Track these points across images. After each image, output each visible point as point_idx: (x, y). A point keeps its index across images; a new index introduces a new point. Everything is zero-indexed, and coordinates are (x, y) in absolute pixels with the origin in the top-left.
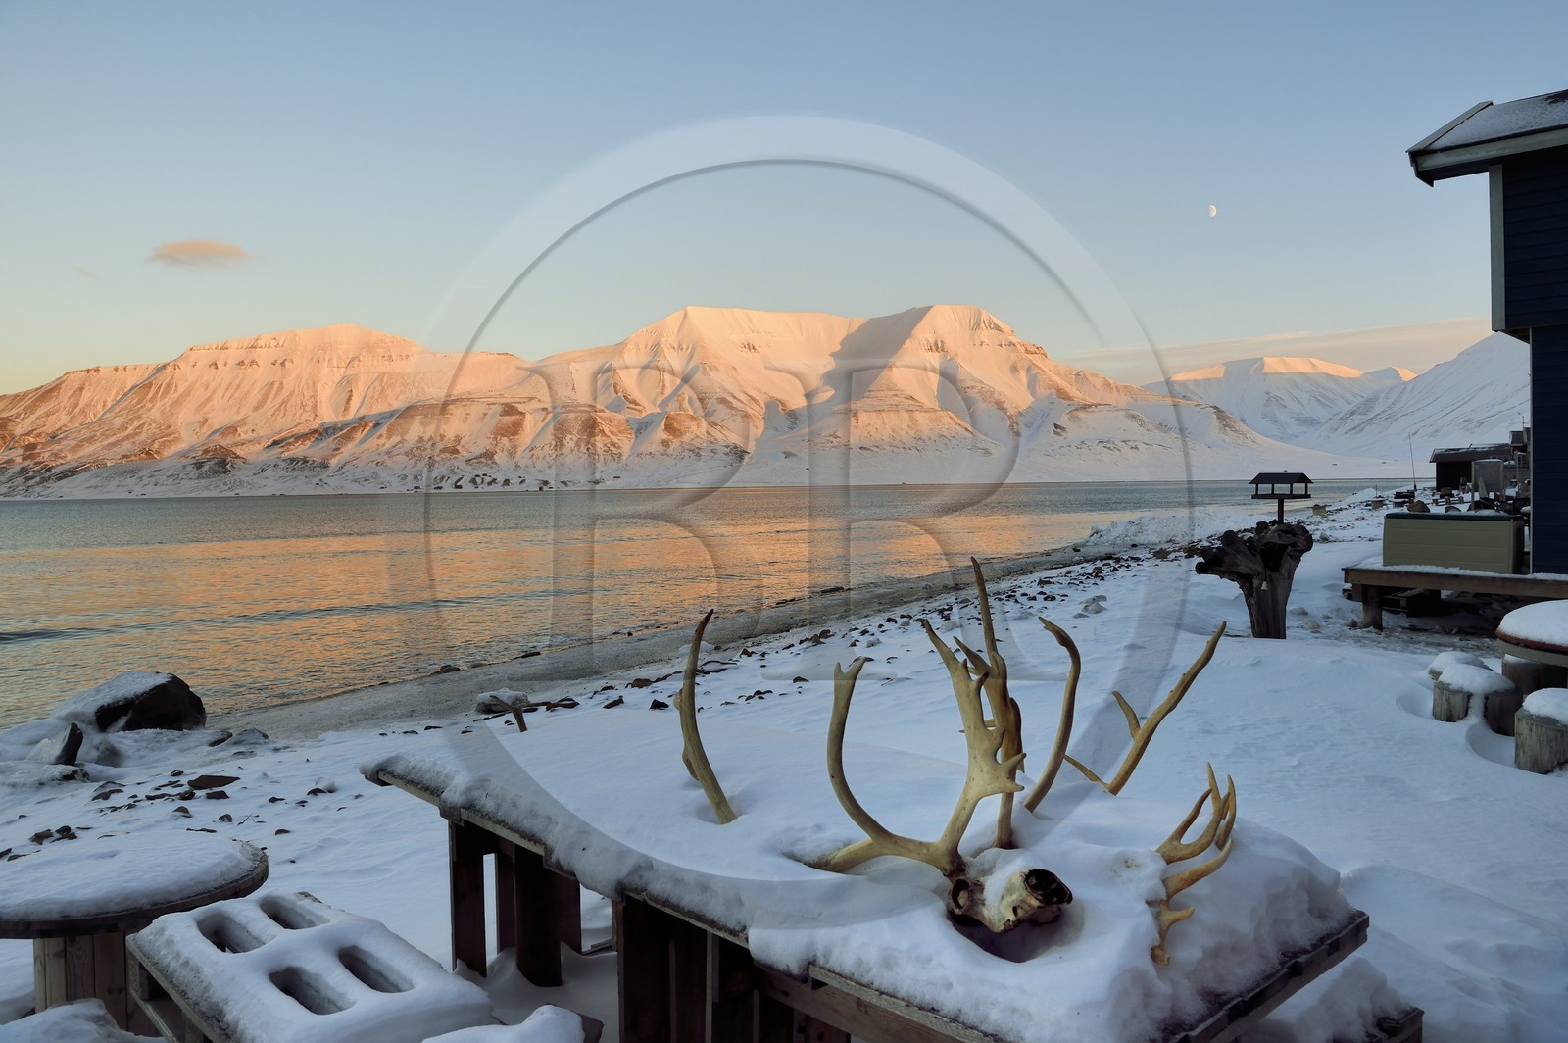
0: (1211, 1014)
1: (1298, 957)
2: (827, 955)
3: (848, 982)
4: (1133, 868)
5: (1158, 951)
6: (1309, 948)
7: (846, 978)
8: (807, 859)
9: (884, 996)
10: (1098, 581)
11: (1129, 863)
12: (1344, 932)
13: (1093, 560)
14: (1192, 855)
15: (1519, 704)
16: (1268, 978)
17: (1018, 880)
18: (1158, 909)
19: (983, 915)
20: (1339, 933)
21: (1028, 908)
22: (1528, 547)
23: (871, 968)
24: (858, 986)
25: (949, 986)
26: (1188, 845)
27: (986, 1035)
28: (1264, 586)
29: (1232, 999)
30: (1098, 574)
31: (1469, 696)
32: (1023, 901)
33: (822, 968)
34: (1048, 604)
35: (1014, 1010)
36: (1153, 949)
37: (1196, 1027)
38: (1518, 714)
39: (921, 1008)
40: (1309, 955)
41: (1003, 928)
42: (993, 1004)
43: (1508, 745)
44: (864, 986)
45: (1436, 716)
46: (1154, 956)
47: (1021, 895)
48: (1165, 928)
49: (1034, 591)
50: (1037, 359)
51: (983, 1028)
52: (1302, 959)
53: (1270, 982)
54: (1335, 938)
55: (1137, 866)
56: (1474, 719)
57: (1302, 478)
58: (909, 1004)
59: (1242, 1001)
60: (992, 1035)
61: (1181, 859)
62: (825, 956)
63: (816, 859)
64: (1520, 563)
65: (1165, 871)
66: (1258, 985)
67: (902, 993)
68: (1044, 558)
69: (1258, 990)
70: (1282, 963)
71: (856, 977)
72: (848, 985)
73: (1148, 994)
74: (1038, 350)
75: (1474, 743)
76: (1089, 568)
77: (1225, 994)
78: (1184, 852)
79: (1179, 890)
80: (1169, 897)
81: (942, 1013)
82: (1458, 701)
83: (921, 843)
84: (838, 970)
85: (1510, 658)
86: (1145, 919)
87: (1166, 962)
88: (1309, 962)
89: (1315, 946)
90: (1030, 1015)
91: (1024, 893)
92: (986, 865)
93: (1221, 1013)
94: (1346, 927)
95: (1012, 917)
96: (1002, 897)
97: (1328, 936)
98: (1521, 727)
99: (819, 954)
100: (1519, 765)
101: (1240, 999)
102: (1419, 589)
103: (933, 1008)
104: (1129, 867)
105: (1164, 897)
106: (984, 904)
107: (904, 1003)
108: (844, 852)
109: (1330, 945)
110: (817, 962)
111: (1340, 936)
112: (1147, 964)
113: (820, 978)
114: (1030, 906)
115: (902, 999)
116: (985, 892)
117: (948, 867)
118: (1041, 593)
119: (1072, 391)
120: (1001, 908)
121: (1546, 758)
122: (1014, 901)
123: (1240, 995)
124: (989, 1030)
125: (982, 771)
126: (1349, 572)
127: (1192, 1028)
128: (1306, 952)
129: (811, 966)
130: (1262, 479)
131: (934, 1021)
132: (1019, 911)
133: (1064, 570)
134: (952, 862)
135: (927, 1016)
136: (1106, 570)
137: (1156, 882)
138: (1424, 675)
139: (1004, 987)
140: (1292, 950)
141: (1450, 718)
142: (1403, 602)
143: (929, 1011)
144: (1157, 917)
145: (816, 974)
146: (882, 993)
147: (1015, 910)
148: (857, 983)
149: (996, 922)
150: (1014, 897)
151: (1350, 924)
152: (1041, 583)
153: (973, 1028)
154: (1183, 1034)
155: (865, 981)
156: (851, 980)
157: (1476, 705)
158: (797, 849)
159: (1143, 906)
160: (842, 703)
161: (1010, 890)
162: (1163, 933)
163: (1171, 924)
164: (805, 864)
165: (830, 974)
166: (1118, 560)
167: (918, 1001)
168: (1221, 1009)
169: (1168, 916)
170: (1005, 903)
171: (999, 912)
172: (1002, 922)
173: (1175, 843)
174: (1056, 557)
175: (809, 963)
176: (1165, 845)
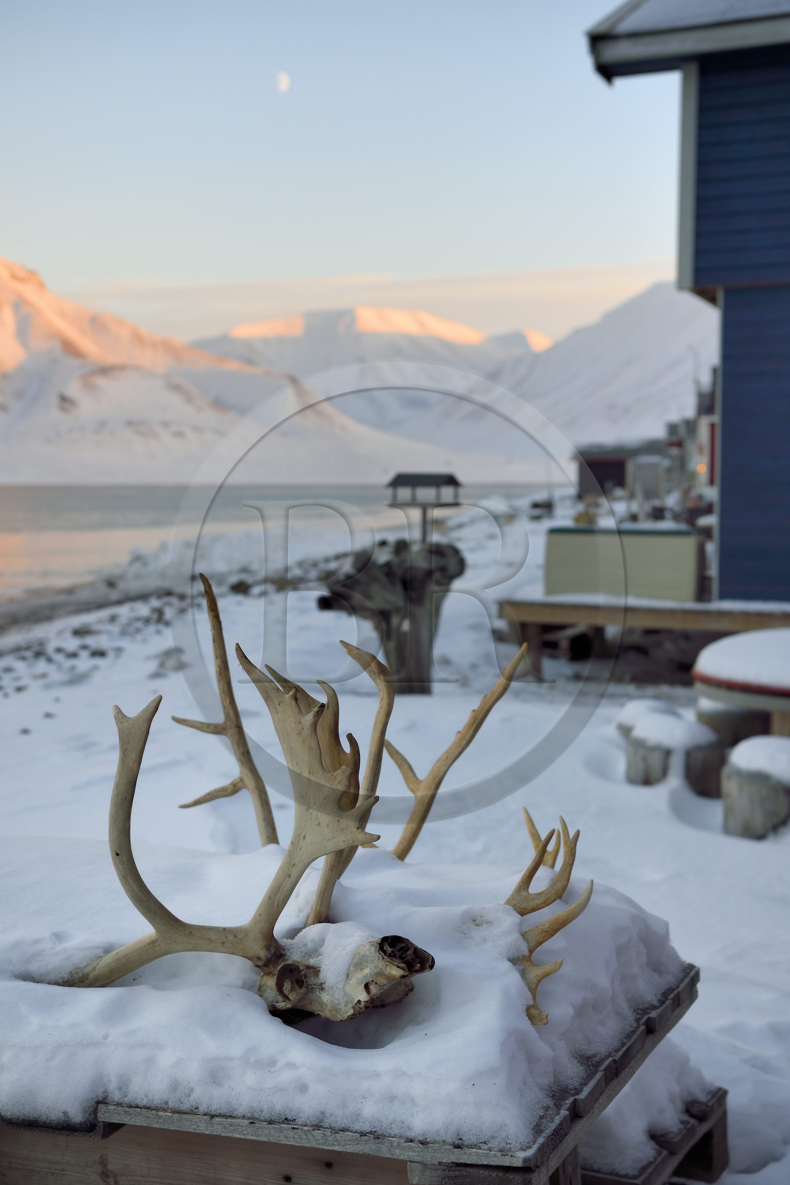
0: (590, 1077)
1: (649, 1013)
2: (123, 1086)
3: (161, 1113)
4: (485, 925)
5: (534, 1011)
6: (656, 1003)
7: (157, 1109)
8: (52, 977)
9: (217, 1119)
10: (161, 627)
11: (478, 922)
12: (682, 986)
13: (143, 597)
14: (546, 904)
15: (723, 760)
16: (629, 1036)
17: (372, 952)
18: (522, 967)
19: (322, 1004)
20: (678, 986)
21: (385, 982)
22: (713, 571)
23: (192, 1090)
24: (176, 1116)
25: (303, 1088)
26: (540, 894)
27: (363, 1134)
28: (406, 626)
29: (603, 1060)
30: (159, 617)
31: (667, 753)
32: (380, 974)
33: (119, 1104)
34: (98, 661)
35: (392, 1099)
36: (528, 1009)
37: (581, 1090)
38: (726, 771)
39: (270, 1122)
40: (659, 1011)
41: (351, 1012)
42: (364, 1097)
43: (714, 810)
44: (185, 1113)
45: (632, 780)
46: (531, 1017)
47: (376, 967)
48: (534, 986)
49: (72, 643)
50: (29, 291)
51: (357, 1127)
52: (654, 1014)
53: (633, 1039)
54: (676, 992)
55: (489, 923)
56: (675, 781)
57: (451, 481)
58: (253, 1121)
59: (614, 1061)
60: (371, 1132)
61: (533, 910)
62: (120, 1089)
63: (66, 976)
64: (702, 591)
65: (521, 924)
66: (623, 1045)
67: (241, 1111)
68: (64, 598)
69: (625, 1048)
70: (638, 1020)
71: (171, 1104)
72: (160, 1117)
73: (531, 1059)
74: (31, 277)
75: (678, 810)
76: (143, 609)
77: (595, 1055)
78: (537, 902)
79: (540, 944)
80: (531, 952)
81: (299, 1121)
82: (655, 760)
83: (225, 929)
84: (144, 1102)
85: (706, 704)
86: (513, 978)
87: (545, 1021)
88: (661, 1016)
89: (662, 1002)
90: (413, 1100)
91: (381, 964)
92: (310, 945)
93: (599, 1075)
94: (682, 980)
95: (363, 997)
96: (348, 976)
97: (671, 990)
98: (730, 785)
99: (112, 1087)
100: (727, 830)
101: (611, 1059)
102: (581, 625)
103: (286, 1119)
104: (477, 925)
105: (526, 953)
106: (322, 989)
107: (246, 1122)
108: (108, 959)
109: (673, 999)
110: (109, 1100)
111: (680, 989)
112: (526, 1024)
113: (115, 1120)
114: (389, 978)
115: (243, 1117)
116: (322, 975)
117: (263, 954)
118: (84, 647)
119: (85, 343)
120: (348, 989)
121: (759, 822)
122: (365, 977)
123: (609, 1055)
124: (366, 1128)
125: (319, 824)
126: (506, 606)
127: (578, 1091)
128: (654, 1008)
129: (101, 1106)
130: (402, 480)
131: (291, 1133)
132: (373, 989)
133: (105, 613)
134: (268, 948)
135: (281, 1131)
136: (169, 613)
137: (515, 936)
138: (611, 731)
139: (376, 1075)
140: (641, 1007)
141: (647, 781)
142: (564, 645)
143: (283, 1123)
144: (523, 974)
145: (107, 1115)
146: (213, 1117)
147: (367, 987)
148: (175, 1111)
149: (342, 1007)
150: (367, 971)
151: (685, 976)
152: (79, 632)
153: (343, 1130)
154: (571, 1099)
155: (185, 1107)
156: (165, 1110)
157: (677, 764)
158: (34, 967)
159: (508, 964)
160: (134, 755)
161: (358, 963)
162: (533, 990)
163: (539, 981)
164: (49, 983)
165: (131, 1110)
166: (182, 597)
167: (266, 1115)
168: (596, 1072)
169: (534, 973)
170: (353, 981)
171: (346, 994)
172: (351, 1005)
173: (524, 893)
174: (84, 595)
175: (98, 1103)
176: (513, 897)
